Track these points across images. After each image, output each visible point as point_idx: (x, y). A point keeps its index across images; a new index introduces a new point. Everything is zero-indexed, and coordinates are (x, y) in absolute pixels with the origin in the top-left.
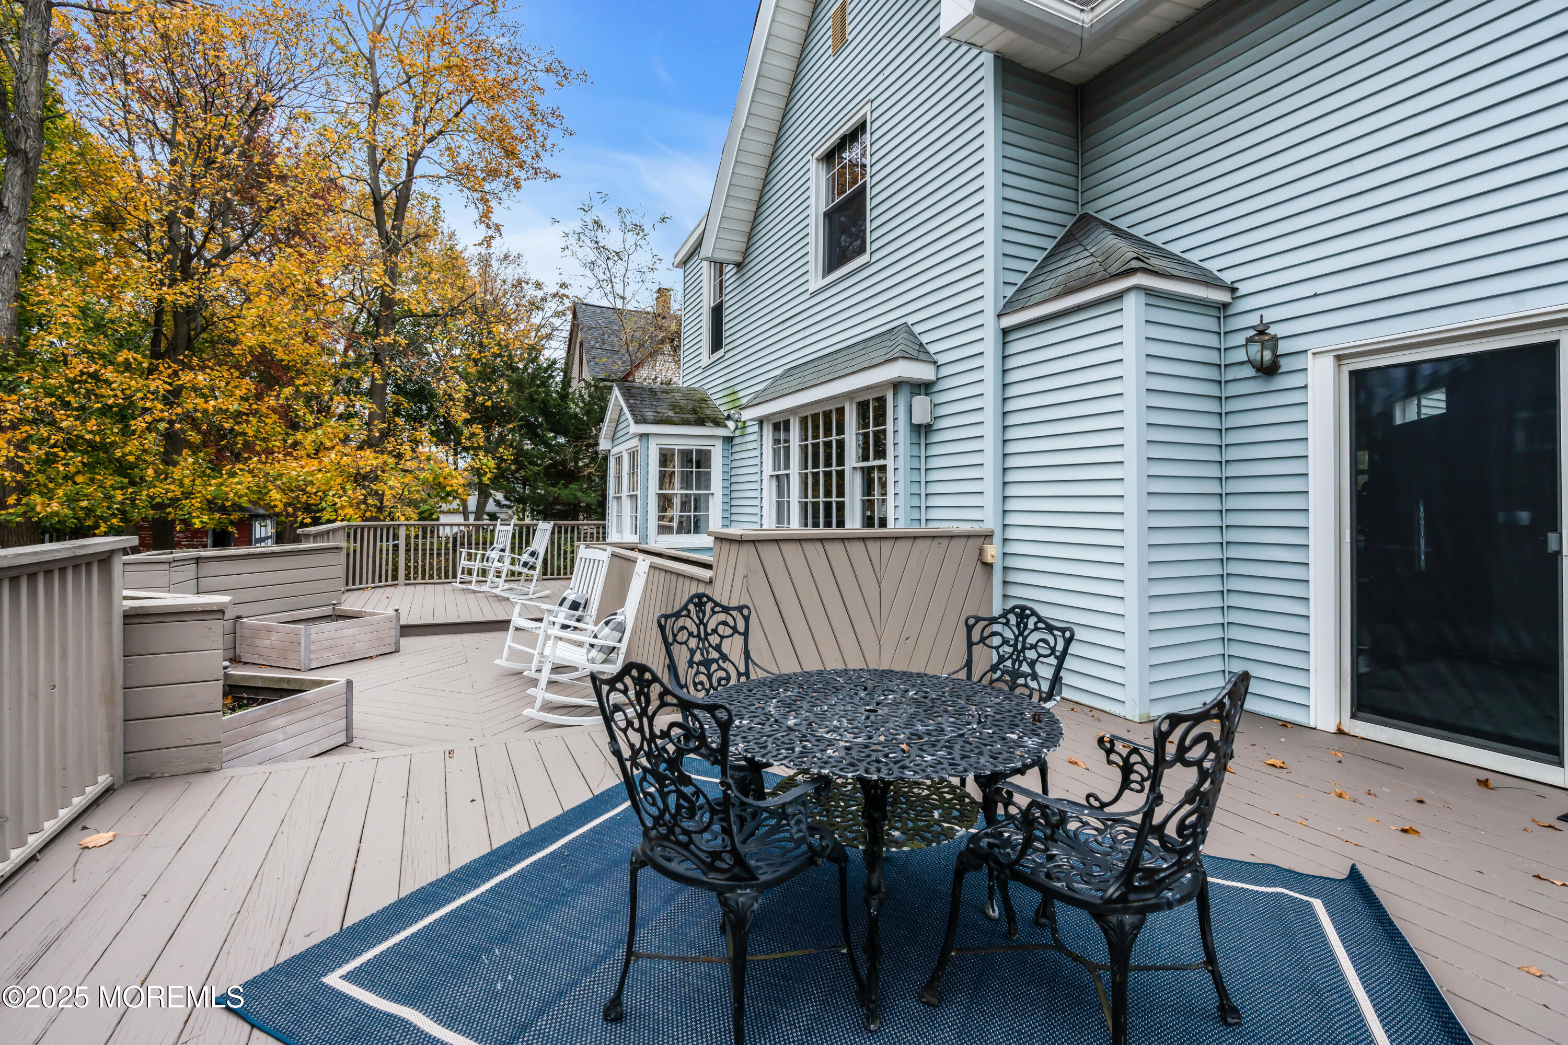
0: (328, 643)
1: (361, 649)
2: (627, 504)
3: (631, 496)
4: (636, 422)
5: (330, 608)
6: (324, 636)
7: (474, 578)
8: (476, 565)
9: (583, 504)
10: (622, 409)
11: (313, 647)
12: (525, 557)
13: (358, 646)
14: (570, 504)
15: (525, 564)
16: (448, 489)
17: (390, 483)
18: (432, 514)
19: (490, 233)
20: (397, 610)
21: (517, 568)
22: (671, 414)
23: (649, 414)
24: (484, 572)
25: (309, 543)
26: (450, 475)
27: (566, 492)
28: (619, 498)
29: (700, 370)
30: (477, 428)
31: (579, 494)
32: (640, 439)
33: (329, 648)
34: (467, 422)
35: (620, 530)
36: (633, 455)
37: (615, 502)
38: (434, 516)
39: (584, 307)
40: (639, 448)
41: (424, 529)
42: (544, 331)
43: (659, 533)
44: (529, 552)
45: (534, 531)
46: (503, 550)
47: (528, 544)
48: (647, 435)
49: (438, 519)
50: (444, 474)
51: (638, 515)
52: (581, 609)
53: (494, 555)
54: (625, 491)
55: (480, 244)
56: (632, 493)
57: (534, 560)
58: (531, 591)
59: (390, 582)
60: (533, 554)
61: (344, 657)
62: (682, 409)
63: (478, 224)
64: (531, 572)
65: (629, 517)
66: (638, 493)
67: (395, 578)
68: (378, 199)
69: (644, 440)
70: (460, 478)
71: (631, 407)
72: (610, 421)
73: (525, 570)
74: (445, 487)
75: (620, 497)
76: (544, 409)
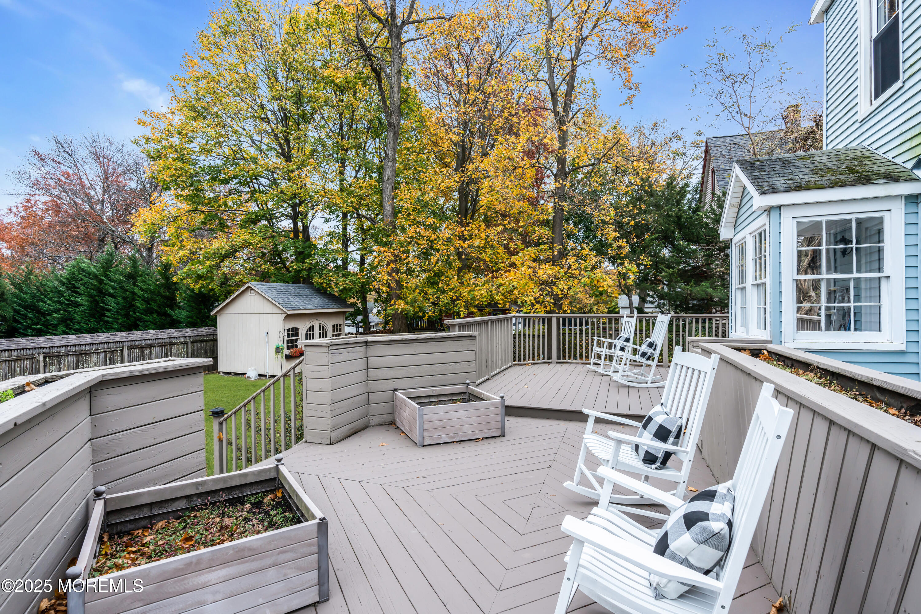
0: (438, 423)
1: (468, 431)
2: (753, 295)
3: (758, 285)
4: (762, 193)
5: (465, 386)
6: (435, 417)
7: (602, 362)
8: (604, 351)
9: (715, 300)
10: (745, 188)
11: (426, 426)
12: (644, 348)
13: (466, 428)
14: (703, 299)
15: (644, 355)
16: (601, 289)
17: (560, 286)
18: (615, 308)
19: (632, 92)
20: (502, 397)
21: (637, 358)
22: (814, 178)
23: (780, 182)
24: (611, 358)
25: (454, 331)
26: (602, 278)
27: (698, 288)
28: (743, 289)
29: (857, 125)
30: (623, 242)
31: (710, 290)
32: (769, 215)
33: (440, 428)
34: (615, 239)
35: (745, 324)
36: (761, 237)
37: (739, 293)
38: (617, 310)
39: (715, 139)
40: (767, 227)
41: (610, 319)
42: (685, 173)
43: (798, 329)
44: (647, 343)
45: (654, 324)
46: (627, 340)
47: (647, 336)
48: (779, 207)
49: (618, 312)
50: (597, 278)
51: (768, 307)
52: (671, 439)
53: (619, 343)
54: (750, 280)
55: (624, 104)
56: (759, 282)
57: (651, 351)
58: (650, 380)
59: (546, 360)
60: (651, 345)
61: (454, 437)
62: (829, 171)
63: (622, 89)
64: (649, 362)
65: (756, 309)
66: (767, 280)
67: (549, 357)
68: (553, 91)
69: (775, 214)
70: (609, 280)
71: (755, 181)
72: (730, 207)
73: (644, 360)
74: (598, 288)
75: (745, 288)
76: (678, 222)
